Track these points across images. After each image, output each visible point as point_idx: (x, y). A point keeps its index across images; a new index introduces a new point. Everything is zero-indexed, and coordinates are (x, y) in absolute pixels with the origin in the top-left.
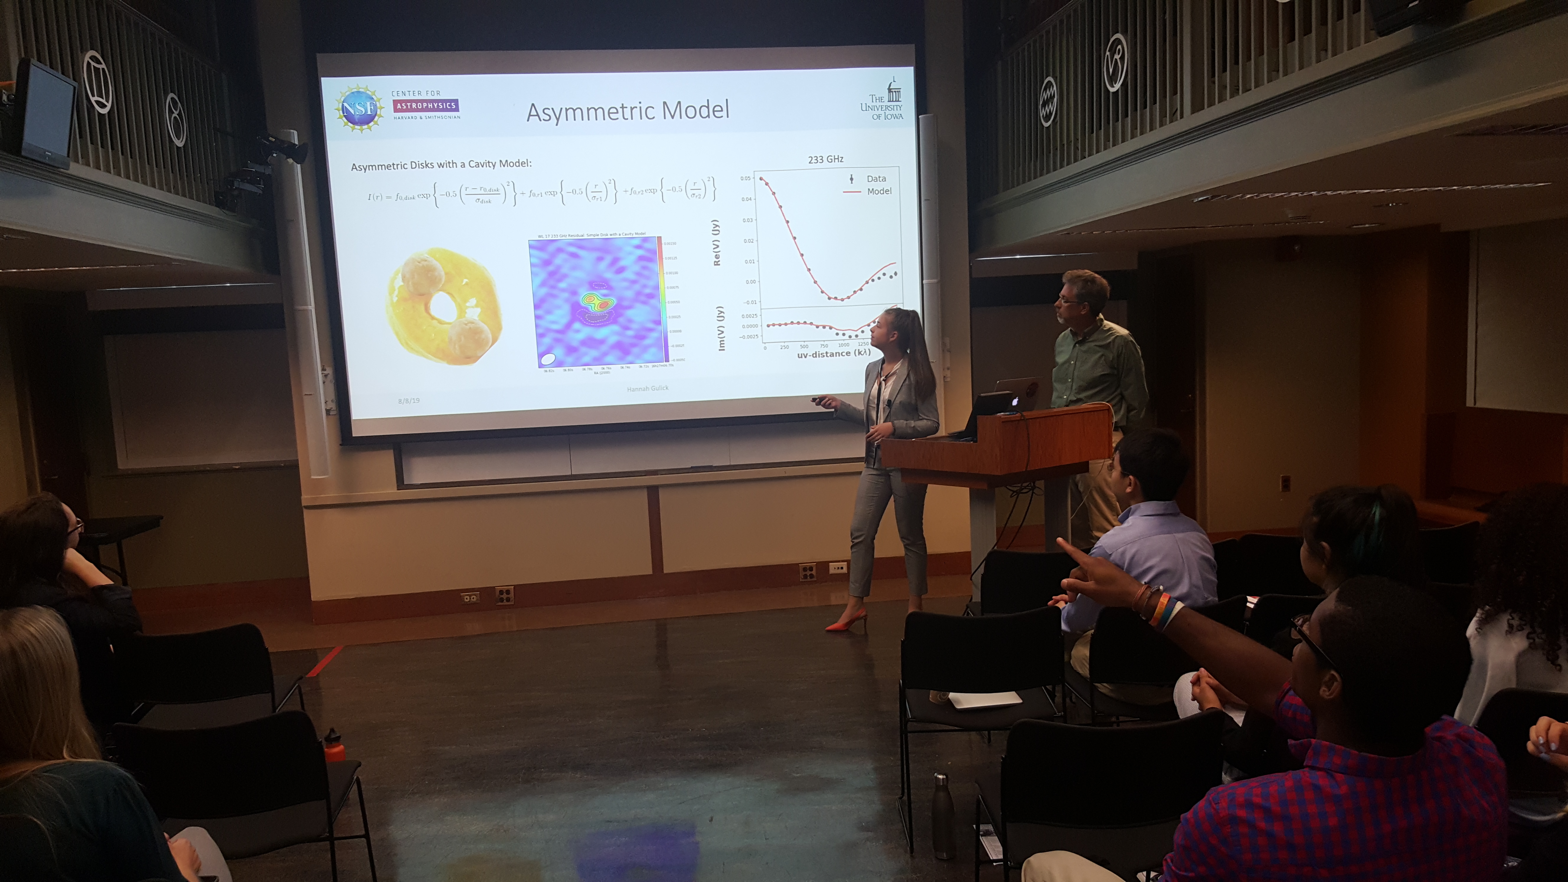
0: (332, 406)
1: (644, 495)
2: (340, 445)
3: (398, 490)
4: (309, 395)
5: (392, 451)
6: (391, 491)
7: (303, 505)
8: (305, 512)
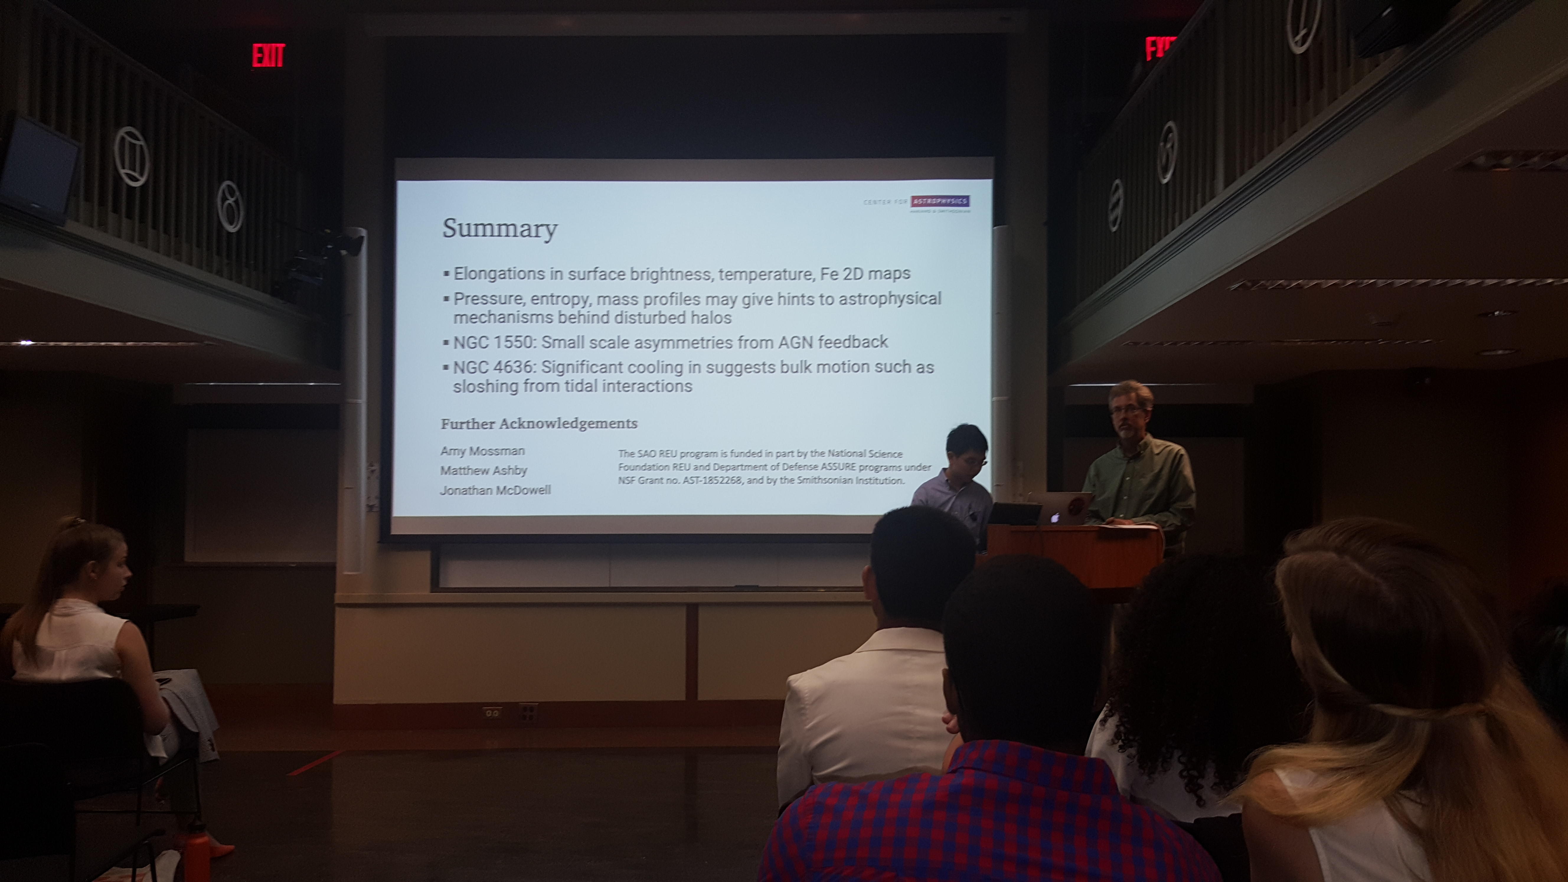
0: (375, 502)
1: (682, 614)
2: (378, 542)
3: (431, 592)
5: (429, 552)
6: (424, 594)
7: (335, 603)
8: (337, 609)
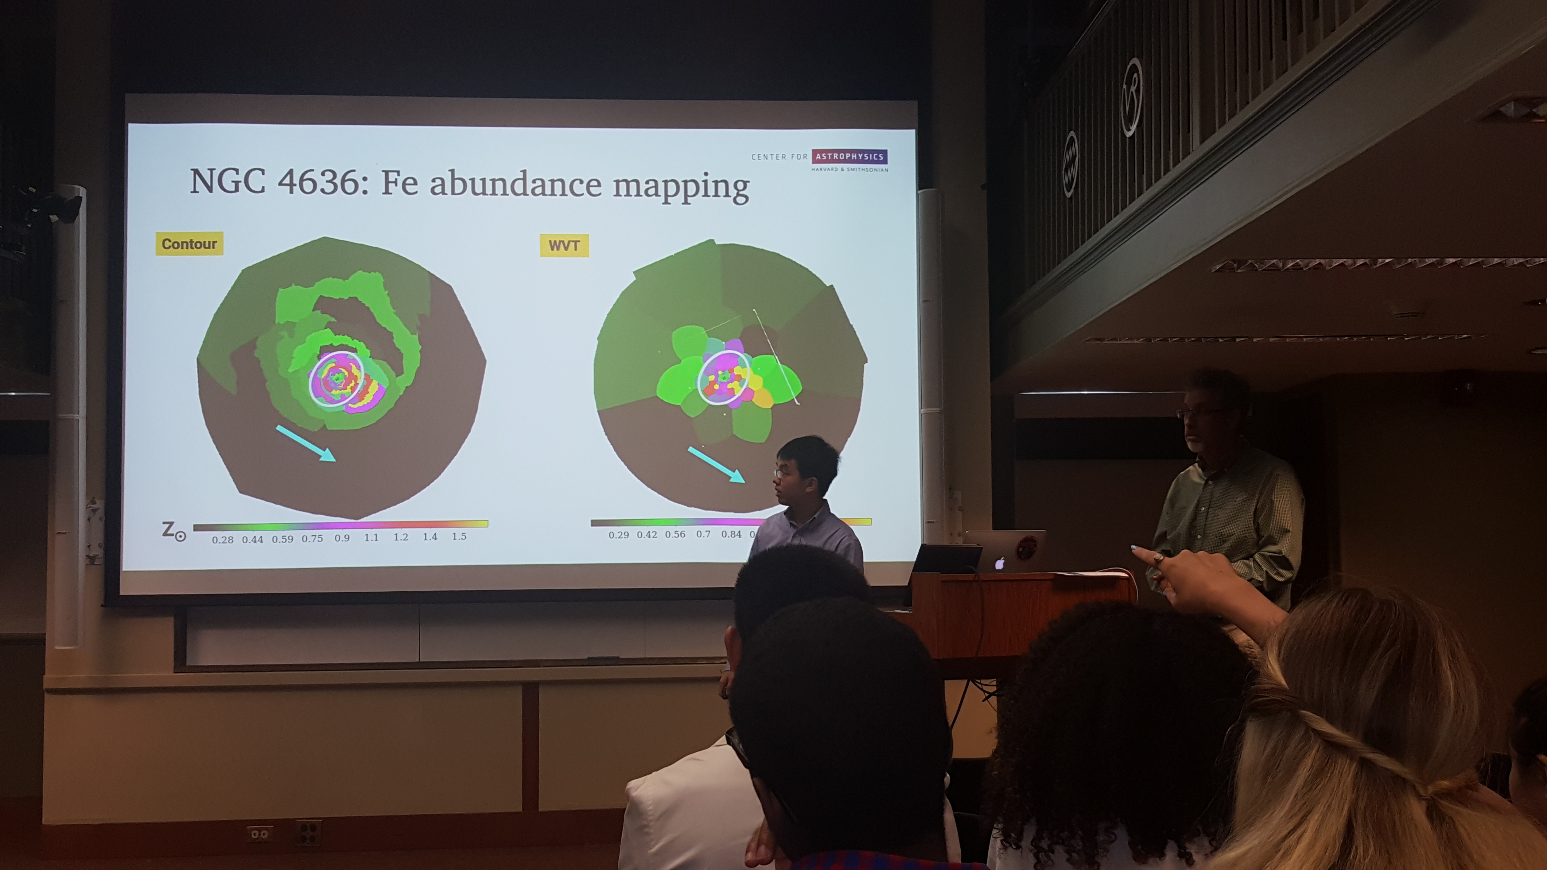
0: (98, 552)
1: (518, 696)
2: (102, 606)
3: (175, 673)
4: (63, 533)
5: (172, 619)
6: (168, 674)
7: (44, 688)
8: (47, 696)
